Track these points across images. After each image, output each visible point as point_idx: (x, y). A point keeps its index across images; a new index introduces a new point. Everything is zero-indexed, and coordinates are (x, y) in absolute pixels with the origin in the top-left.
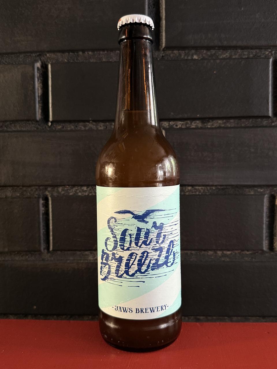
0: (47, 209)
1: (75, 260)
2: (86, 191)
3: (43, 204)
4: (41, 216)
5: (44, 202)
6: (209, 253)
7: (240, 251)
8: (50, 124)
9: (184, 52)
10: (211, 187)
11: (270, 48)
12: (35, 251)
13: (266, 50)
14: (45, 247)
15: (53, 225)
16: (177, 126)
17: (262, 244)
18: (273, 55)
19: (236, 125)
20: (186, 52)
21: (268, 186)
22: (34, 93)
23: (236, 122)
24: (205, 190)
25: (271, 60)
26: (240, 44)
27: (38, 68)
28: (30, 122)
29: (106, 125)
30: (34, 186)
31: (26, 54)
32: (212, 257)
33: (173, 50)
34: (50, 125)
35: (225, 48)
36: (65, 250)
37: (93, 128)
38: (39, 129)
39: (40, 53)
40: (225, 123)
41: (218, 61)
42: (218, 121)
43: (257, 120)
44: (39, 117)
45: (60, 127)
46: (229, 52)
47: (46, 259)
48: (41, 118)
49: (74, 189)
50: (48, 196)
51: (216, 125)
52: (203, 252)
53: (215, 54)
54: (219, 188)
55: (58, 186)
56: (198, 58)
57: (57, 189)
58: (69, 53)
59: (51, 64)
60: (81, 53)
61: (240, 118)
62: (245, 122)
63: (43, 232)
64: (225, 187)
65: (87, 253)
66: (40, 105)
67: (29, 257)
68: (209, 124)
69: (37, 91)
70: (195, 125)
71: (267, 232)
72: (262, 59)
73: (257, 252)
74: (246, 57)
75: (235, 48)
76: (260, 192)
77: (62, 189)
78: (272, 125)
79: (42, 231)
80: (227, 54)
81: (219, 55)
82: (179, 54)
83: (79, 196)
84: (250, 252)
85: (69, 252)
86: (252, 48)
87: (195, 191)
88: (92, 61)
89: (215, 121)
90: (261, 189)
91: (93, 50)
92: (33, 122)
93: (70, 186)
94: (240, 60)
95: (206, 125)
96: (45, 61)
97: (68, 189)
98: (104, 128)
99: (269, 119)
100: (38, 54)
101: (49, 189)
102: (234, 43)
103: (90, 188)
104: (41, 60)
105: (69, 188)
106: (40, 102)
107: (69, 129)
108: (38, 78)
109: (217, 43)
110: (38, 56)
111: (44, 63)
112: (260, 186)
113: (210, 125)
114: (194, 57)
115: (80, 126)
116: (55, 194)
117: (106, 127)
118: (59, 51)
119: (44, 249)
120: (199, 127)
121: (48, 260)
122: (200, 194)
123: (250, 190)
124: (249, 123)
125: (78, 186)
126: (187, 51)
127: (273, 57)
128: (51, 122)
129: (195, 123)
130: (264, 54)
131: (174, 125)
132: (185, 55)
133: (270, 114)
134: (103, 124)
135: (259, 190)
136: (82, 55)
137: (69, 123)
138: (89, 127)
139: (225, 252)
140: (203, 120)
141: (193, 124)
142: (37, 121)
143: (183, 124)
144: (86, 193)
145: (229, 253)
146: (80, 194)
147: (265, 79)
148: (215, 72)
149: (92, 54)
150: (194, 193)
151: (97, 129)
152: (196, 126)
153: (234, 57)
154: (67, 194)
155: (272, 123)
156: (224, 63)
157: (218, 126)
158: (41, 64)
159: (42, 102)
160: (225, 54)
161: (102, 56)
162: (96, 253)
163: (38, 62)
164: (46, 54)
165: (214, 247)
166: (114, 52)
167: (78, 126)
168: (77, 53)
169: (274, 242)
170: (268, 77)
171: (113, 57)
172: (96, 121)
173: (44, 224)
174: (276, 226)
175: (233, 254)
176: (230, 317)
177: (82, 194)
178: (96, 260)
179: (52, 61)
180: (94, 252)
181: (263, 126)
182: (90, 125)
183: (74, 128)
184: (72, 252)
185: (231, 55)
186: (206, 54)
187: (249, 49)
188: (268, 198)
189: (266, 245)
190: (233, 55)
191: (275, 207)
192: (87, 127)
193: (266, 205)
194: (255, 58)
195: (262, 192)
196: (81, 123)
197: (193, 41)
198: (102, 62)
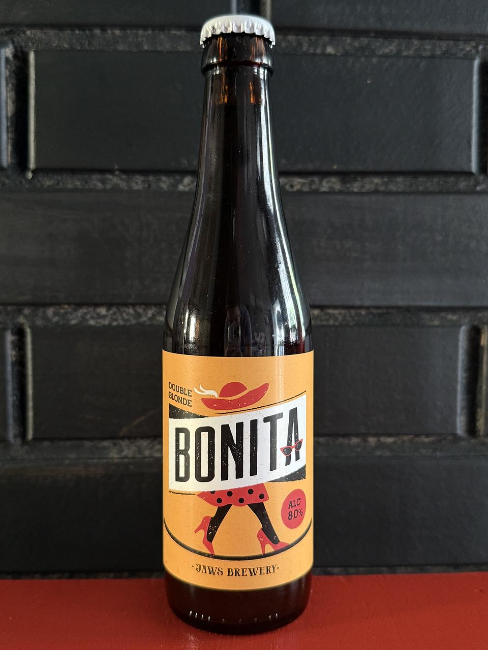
0: (22, 353)
1: (80, 458)
2: (104, 317)
3: (13, 342)
4: (9, 368)
5: (16, 338)
6: (353, 441)
7: (412, 436)
8: (30, 175)
9: (307, 39)
10: (359, 311)
11: (474, 40)
13: (467, 44)
14: (17, 432)
15: (34, 388)
16: (292, 186)
17: (455, 422)
18: (480, 53)
19: (408, 189)
20: (312, 40)
23: (408, 183)
24: (345, 316)
25: (476, 63)
26: (417, 27)
27: (7, 59)
29: (149, 181)
32: (359, 449)
33: (286, 35)
34: (30, 178)
35: (387, 35)
36: (60, 439)
37: (121, 185)
38: (7, 186)
39: (13, 28)
41: (375, 60)
42: (372, 181)
43: (449, 180)
44: (8, 161)
45: (48, 182)
46: (396, 43)
47: (20, 458)
48: (11, 163)
49: (80, 313)
50: (25, 327)
51: (368, 187)
52: (341, 440)
53: (368, 45)
54: (372, 313)
55: (45, 305)
56: (336, 52)
57: (44, 312)
58: (73, 30)
59: (36, 53)
60: (97, 31)
61: (415, 174)
62: (424, 183)
63: (13, 401)
64: (385, 311)
65: (106, 443)
66: (9, 135)
68: (356, 185)
69: (4, 105)
70: (328, 186)
71: (463, 399)
72: (457, 60)
73: (445, 439)
74: (429, 55)
75: (407, 35)
76: (451, 320)
77: (53, 312)
78: (476, 190)
79: (11, 399)
80: (391, 47)
81: (376, 49)
82: (298, 43)
83: (91, 327)
84: (431, 439)
85: (68, 443)
86: (441, 37)
87: (327, 317)
88: (121, 47)
89: (366, 179)
90: (455, 316)
91: (123, 27)
93: (73, 306)
94: (418, 60)
95: (350, 187)
96: (23, 44)
97: (67, 313)
98: (144, 187)
99: (471, 179)
100: (8, 29)
101: (27, 311)
102: (406, 26)
103: (114, 309)
104: (13, 43)
105: (70, 310)
106: (10, 129)
107: (70, 186)
108: (7, 80)
109: (372, 23)
110: (8, 33)
111: (19, 49)
112: (453, 310)
113: (355, 187)
114: (328, 50)
116: (39, 322)
117: (149, 185)
118: (53, 26)
119: (15, 437)
120: (337, 191)
121: (24, 459)
122: (337, 324)
123: (433, 318)
124: (433, 185)
125: (88, 305)
126: (313, 38)
127: (479, 57)
128: (33, 172)
129: (328, 182)
130: (462, 50)
131: (286, 184)
132: (310, 45)
133: (474, 167)
134: (142, 178)
135: (449, 317)
136: (100, 36)
137: (72, 176)
138: (113, 183)
139: (383, 439)
140: (345, 175)
141: (324, 183)
142: (3, 169)
143: (304, 184)
144: (104, 320)
145: (390, 440)
146: (92, 322)
147: (464, 100)
148: (368, 82)
149: (121, 35)
150: (324, 323)
151: (130, 187)
152: (330, 187)
153: (405, 53)
154: (65, 322)
155: (476, 186)
156: (387, 64)
157: (373, 189)
158: (13, 50)
159: (13, 129)
160: (388, 47)
161: (143, 40)
162: (124, 443)
163: (8, 46)
164: (24, 30)
165: (363, 430)
166: (166, 32)
167: (89, 181)
168: (90, 30)
169: (478, 418)
170: (471, 96)
171: (165, 42)
172: (128, 172)
173: (16, 385)
174: (481, 388)
175: (399, 442)
176: (392, 568)
177: (98, 323)
178: (126, 457)
179: (38, 46)
180: (120, 442)
181: (459, 192)
182: (115, 181)
183: (81, 185)
184: (74, 442)
185: (400, 49)
186: (350, 44)
187: (434, 39)
188: (466, 333)
189: (461, 424)
190: (403, 49)
191: (480, 351)
192: (109, 183)
193: (463, 347)
194: (444, 58)
195: (456, 320)
196: (97, 176)
197: (326, 18)
198: (141, 52)
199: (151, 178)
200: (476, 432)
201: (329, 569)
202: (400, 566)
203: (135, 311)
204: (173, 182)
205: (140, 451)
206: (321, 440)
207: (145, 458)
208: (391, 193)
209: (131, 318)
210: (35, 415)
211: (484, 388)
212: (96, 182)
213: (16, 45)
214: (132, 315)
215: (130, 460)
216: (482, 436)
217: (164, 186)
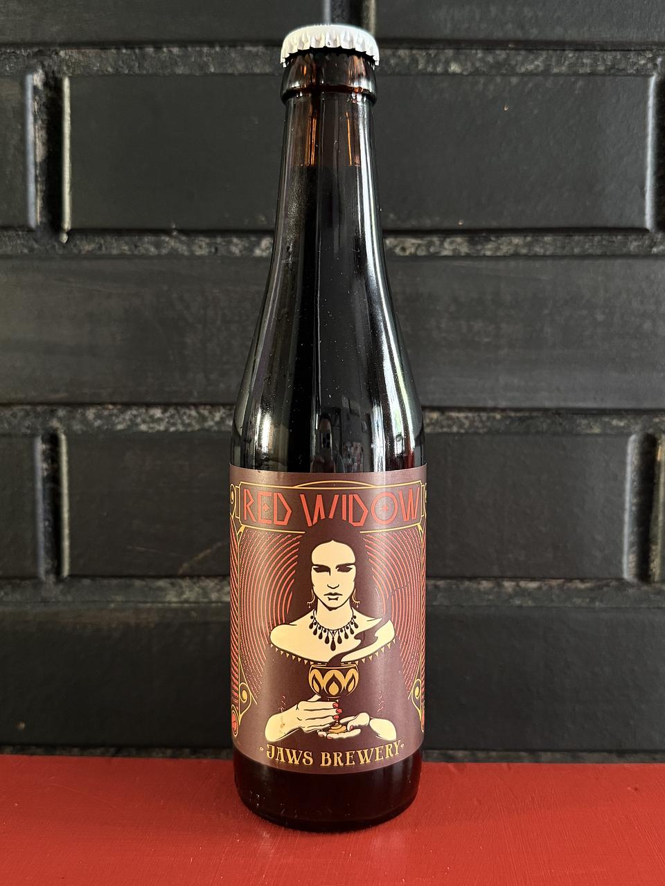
0: (55, 465)
1: (129, 602)
2: (160, 420)
3: (44, 453)
4: (39, 485)
5: (48, 447)
6: (482, 586)
7: (562, 580)
8: (65, 238)
9: (424, 54)
10: (492, 414)
11: (651, 50)
12: (23, 578)
13: (641, 55)
14: (49, 567)
15: (71, 511)
16: (404, 249)
17: (620, 562)
18: (659, 67)
19: (559, 252)
20: (430, 55)
21: (637, 413)
22: (24, 153)
23: (559, 244)
24: (474, 421)
25: (653, 81)
26: (572, 35)
27: (35, 88)
28: (11, 233)
29: (216, 243)
30: (22, 404)
31: (4, 49)
32: (491, 597)
33: (397, 48)
34: (65, 242)
35: (532, 46)
36: (104, 577)
37: (180, 250)
38: (35, 252)
41: (514, 80)
42: (511, 242)
43: (614, 239)
44: (37, 220)
45: (87, 247)
46: (544, 56)
47: (54, 600)
48: (41, 223)
49: (128, 415)
50: (59, 432)
51: (505, 249)
52: (467, 583)
53: (507, 60)
54: (510, 417)
55: (85, 405)
56: (463, 70)
57: (83, 414)
58: (118, 49)
59: (70, 78)
60: (150, 50)
61: (568, 231)
62: (579, 244)
63: (45, 527)
64: (527, 414)
65: (161, 583)
66: (39, 186)
67: (6, 594)
68: (489, 246)
69: (30, 148)
70: (451, 248)
71: (633, 532)
72: (627, 78)
73: (607, 585)
74: (589, 72)
75: (560, 46)
76: (617, 427)
77: (94, 414)
78: (652, 253)
79: (42, 525)
80: (536, 63)
81: (516, 65)
82: (413, 59)
83: (143, 433)
84: (588, 585)
85: (114, 582)
86: (605, 47)
88: (180, 70)
89: (504, 238)
90: (621, 421)
91: (182, 44)
92: (20, 233)
93: (119, 407)
94: (573, 79)
95: (481, 250)
96: (56, 69)
97: (112, 415)
98: (210, 252)
99: (644, 237)
100: (36, 49)
101: (61, 412)
102: (557, 33)
103: (172, 411)
104: (43, 67)
105: (115, 411)
106: (39, 179)
107: (115, 252)
108: (35, 116)
109: (511, 31)
110: (35, 55)
111: (51, 75)
112: (618, 413)
113: (488, 250)
114: (452, 68)
115: (146, 246)
116: (77, 427)
118: (92, 44)
119: (47, 572)
120: (463, 254)
121: (59, 602)
122: (462, 431)
123: (592, 423)
124: (593, 246)
125: (139, 405)
126: (432, 52)
127: (658, 72)
128: (69, 233)
129: (452, 243)
130: (634, 64)
131: (396, 246)
132: (428, 62)
133: (649, 222)
134: (207, 240)
135: (615, 422)
136: (153, 55)
137: (116, 237)
138: (170, 247)
139: (522, 584)
140: (472, 234)
141: (446, 245)
142: (30, 230)
143: (419, 245)
144: (159, 425)
145: (533, 585)
146: (143, 427)
147: (635, 131)
148: (506, 109)
149: (180, 53)
150: (445, 430)
151: (192, 252)
152: (454, 250)
153: (555, 70)
154: (110, 427)
155: (652, 247)
156: (530, 85)
157: (511, 251)
158: (43, 76)
159: (44, 178)
160: (532, 62)
161: (208, 60)
162: (185, 583)
163: (36, 71)
164: (56, 50)
165: (496, 571)
166: (239, 48)
167: (139, 244)
168: (141, 48)
169: (652, 557)
170: (645, 127)
171: (237, 62)
172: (189, 232)
173: (48, 507)
174: (657, 517)
175: (545, 588)
176: (534, 752)
177: (150, 428)
178: (186, 601)
179: (74, 71)
180: (180, 581)
181: (628, 256)
182: (173, 244)
183: (129, 251)
184: (123, 581)
185: (550, 65)
186: (482, 60)
187: (595, 50)
188: (637, 445)
189: (630, 565)
190: (554, 64)
191: (656, 468)
192: (165, 247)
193: (633, 463)
194: (610, 75)
195: (624, 427)
196: (150, 238)
197: (449, 25)
198: (206, 75)
199: (219, 240)
200: (650, 576)
201: (451, 752)
202: (545, 751)
203: (198, 413)
204: (247, 245)
205: (205, 593)
207: (211, 602)
209: (194, 423)
210: (72, 546)
211: (661, 518)
212: (147, 245)
213: (47, 69)
214: (195, 418)
215: (193, 605)
216: (657, 582)
217: (236, 250)
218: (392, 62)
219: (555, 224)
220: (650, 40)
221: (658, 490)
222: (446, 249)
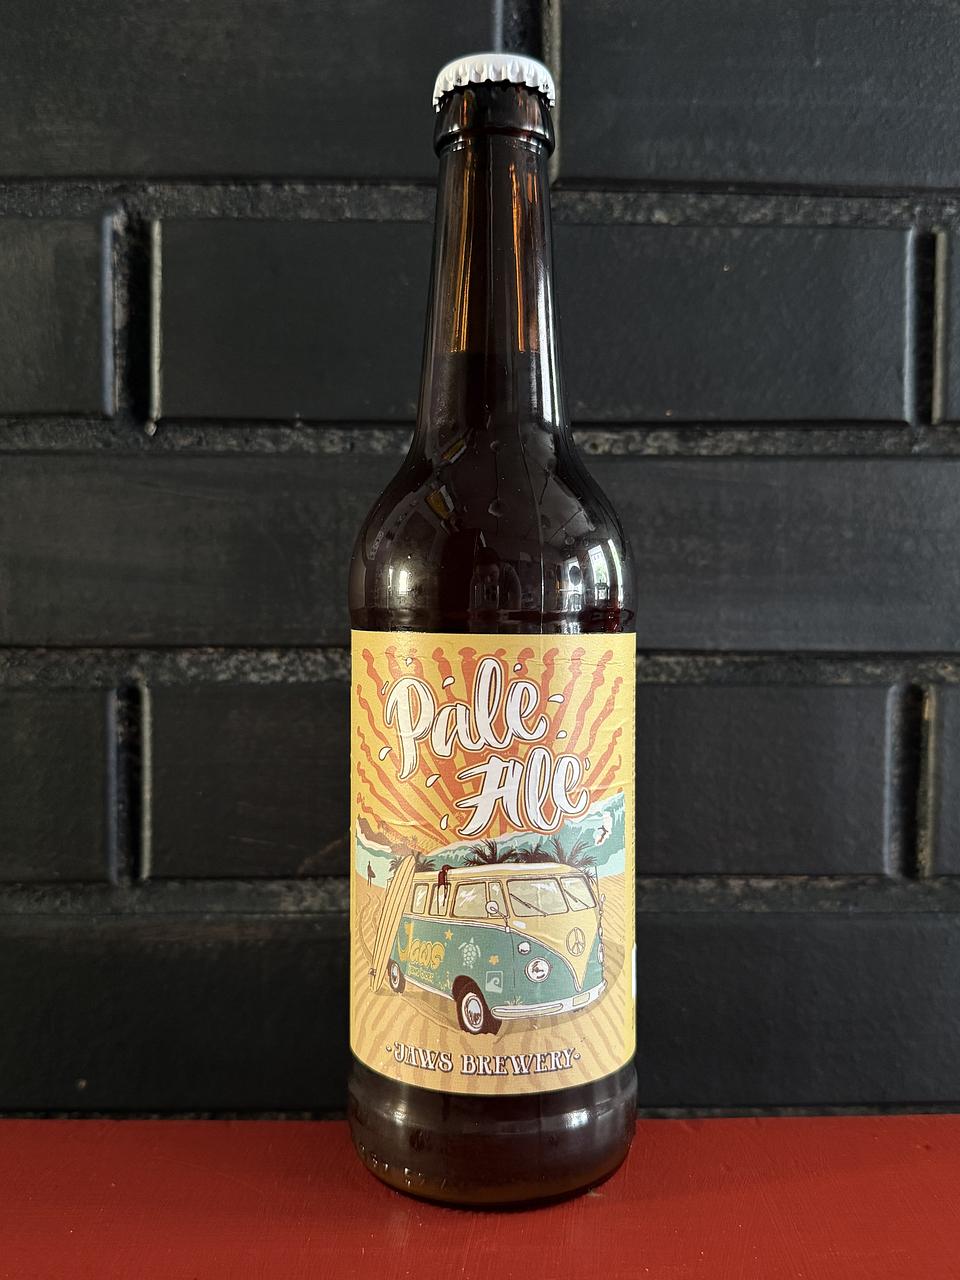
0: (134, 729)
1: (230, 912)
2: (275, 667)
3: (119, 712)
4: (113, 756)
5: (125, 704)
6: (702, 886)
7: (806, 877)
8: (152, 429)
9: (621, 198)
10: (711, 659)
11: (907, 197)
12: (88, 882)
13: (895, 203)
14: (123, 865)
15: (154, 790)
16: (594, 446)
17: (880, 852)
18: (917, 220)
19: (794, 450)
20: (628, 200)
22: (99, 318)
23: (793, 440)
24: (688, 668)
25: (911, 236)
26: (809, 176)
27: (115, 234)
28: (82, 422)
29: (352, 437)
30: (91, 647)
31: (75, 184)
32: (712, 901)
33: (586, 191)
34: (152, 434)
35: (758, 190)
36: (197, 878)
37: (305, 446)
38: (112, 447)
39: (125, 182)
40: (755, 442)
41: (736, 232)
42: (733, 436)
43: (864, 434)
44: (115, 405)
45: (183, 441)
46: (773, 202)
47: (127, 911)
48: (120, 408)
49: (233, 661)
50: (140, 684)
51: (725, 447)
52: (681, 883)
53: (726, 207)
54: (734, 662)
55: (175, 648)
56: (672, 219)
57: (173, 661)
58: (225, 185)
59: (161, 220)
60: (267, 187)
61: (806, 424)
62: (821, 441)
63: (119, 812)
64: (756, 659)
65: (274, 886)
66: (118, 361)
67: (63, 904)
68: (705, 443)
69: (108, 311)
70: (656, 445)
71: (894, 812)
72: (878, 231)
73: (863, 883)
74: (830, 223)
75: (793, 189)
76: (873, 676)
77: (188, 659)
78: (913, 452)
79: (115, 809)
80: (764, 211)
81: (738, 213)
82: (606, 205)
83: (253, 684)
84: (839, 883)
85: (210, 885)
86: (849, 192)
87: (657, 669)
88: (306, 214)
89: (723, 433)
90: (878, 667)
91: (310, 180)
92: (92, 422)
93: (222, 650)
94: (810, 232)
95: (693, 448)
96: (142, 209)
97: (212, 660)
98: (343, 449)
99: (902, 432)
100: (117, 184)
101: (144, 658)
102: (790, 174)
103: (292, 655)
104: (125, 206)
105: (216, 656)
106: (118, 352)
107: (219, 447)
108: (114, 269)
109: (732, 170)
110: (116, 191)
111: (135, 216)
112: (873, 657)
113: (705, 447)
114: (657, 217)
115: (259, 440)
116: (165, 677)
118: (191, 179)
119: (120, 873)
120: (672, 453)
121: (133, 914)
122: (673, 681)
123: (840, 671)
124: (837, 443)
125: (247, 647)
126: (631, 196)
127: (915, 227)
128: (158, 423)
129: (656, 439)
130: (886, 214)
131: (586, 441)
132: (626, 208)
133: (908, 413)
134: (341, 433)
135: (869, 669)
136: (271, 194)
137: (221, 429)
138: (291, 442)
139: (754, 882)
140: (685, 428)
141: (649, 441)
142: (106, 418)
143: (615, 441)
144: (274, 674)
145: (768, 884)
146: (254, 677)
147: (890, 298)
148: (725, 270)
149: (307, 192)
150: (650, 679)
151: (321, 449)
152: (660, 448)
153: (788, 221)
154: (208, 676)
155: (911, 444)
156: (757, 239)
157: (733, 450)
158: (125, 219)
159: (124, 351)
160: (757, 210)
161: (343, 202)
162: (306, 886)
163: (117, 212)
164: (144, 186)
165: (719, 866)
166: (383, 187)
167: (250, 439)
168: (255, 185)
169: (921, 845)
170: (902, 292)
171: (380, 205)
172: (318, 424)
173: (123, 785)
174: (925, 793)
175: (783, 888)
176: (770, 1108)
177: (263, 678)
178: (308, 911)
179: (166, 212)
180: (299, 884)
181: (883, 456)
182: (295, 438)
183: (238, 446)
184: (221, 883)
185: (780, 214)
186: (695, 206)
187: (837, 196)
188: (898, 698)
189: (892, 857)
190: (785, 212)
191: (923, 729)
192: (284, 443)
193: (893, 722)
194: (855, 228)
195: (880, 676)
196: (265, 430)
197: (653, 163)
198: (340, 220)
199: (356, 433)
200: (918, 871)
201: (661, 1111)
202: (785, 1106)
203: (327, 658)
204: (392, 439)
205: (333, 900)
206: (646, 882)
207: (342, 911)
208: (764, 457)
209: (320, 671)
210: (154, 837)
211: (931, 793)
212: (262, 440)
213: (130, 209)
214: (322, 664)
215: (315, 915)
216: (928, 878)
217: (378, 446)
218: (580, 208)
219: (789, 415)
220: (906, 184)
221: (926, 758)
222: (649, 446)
